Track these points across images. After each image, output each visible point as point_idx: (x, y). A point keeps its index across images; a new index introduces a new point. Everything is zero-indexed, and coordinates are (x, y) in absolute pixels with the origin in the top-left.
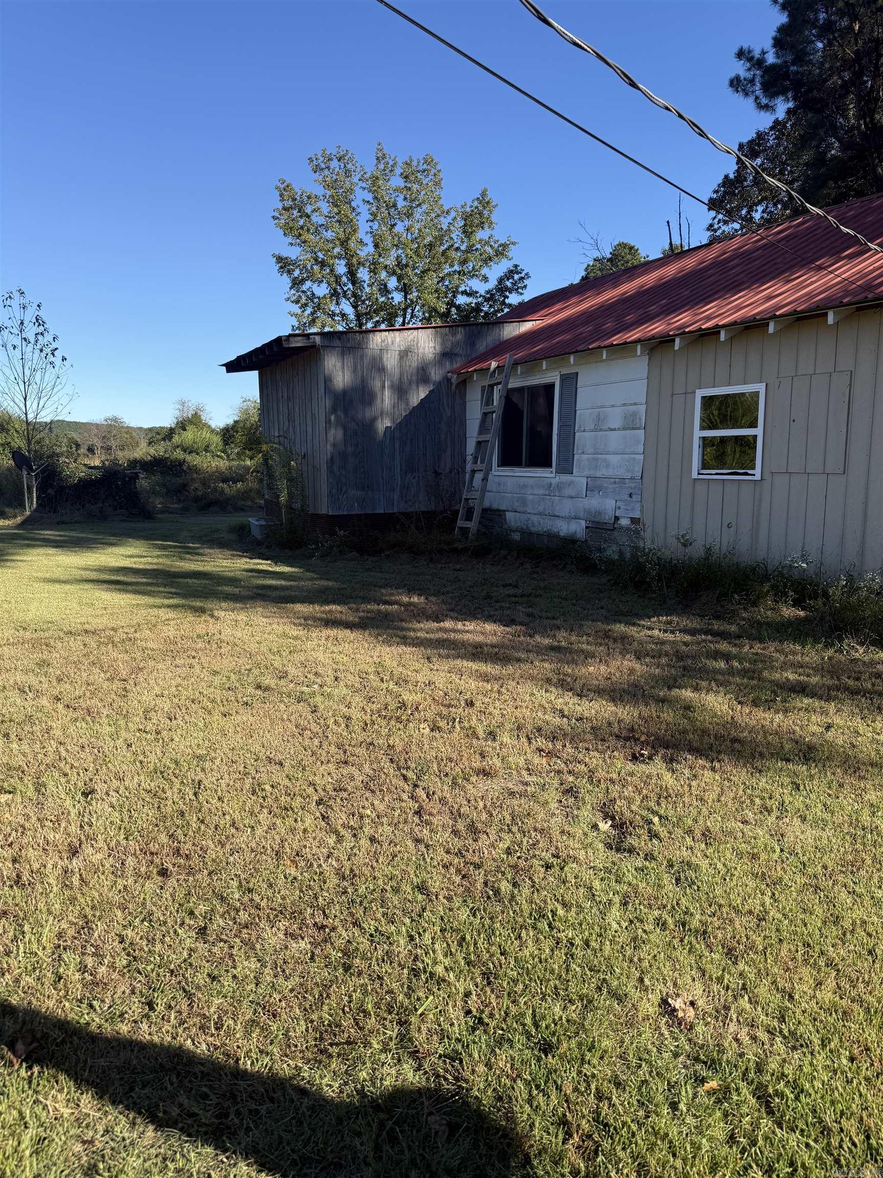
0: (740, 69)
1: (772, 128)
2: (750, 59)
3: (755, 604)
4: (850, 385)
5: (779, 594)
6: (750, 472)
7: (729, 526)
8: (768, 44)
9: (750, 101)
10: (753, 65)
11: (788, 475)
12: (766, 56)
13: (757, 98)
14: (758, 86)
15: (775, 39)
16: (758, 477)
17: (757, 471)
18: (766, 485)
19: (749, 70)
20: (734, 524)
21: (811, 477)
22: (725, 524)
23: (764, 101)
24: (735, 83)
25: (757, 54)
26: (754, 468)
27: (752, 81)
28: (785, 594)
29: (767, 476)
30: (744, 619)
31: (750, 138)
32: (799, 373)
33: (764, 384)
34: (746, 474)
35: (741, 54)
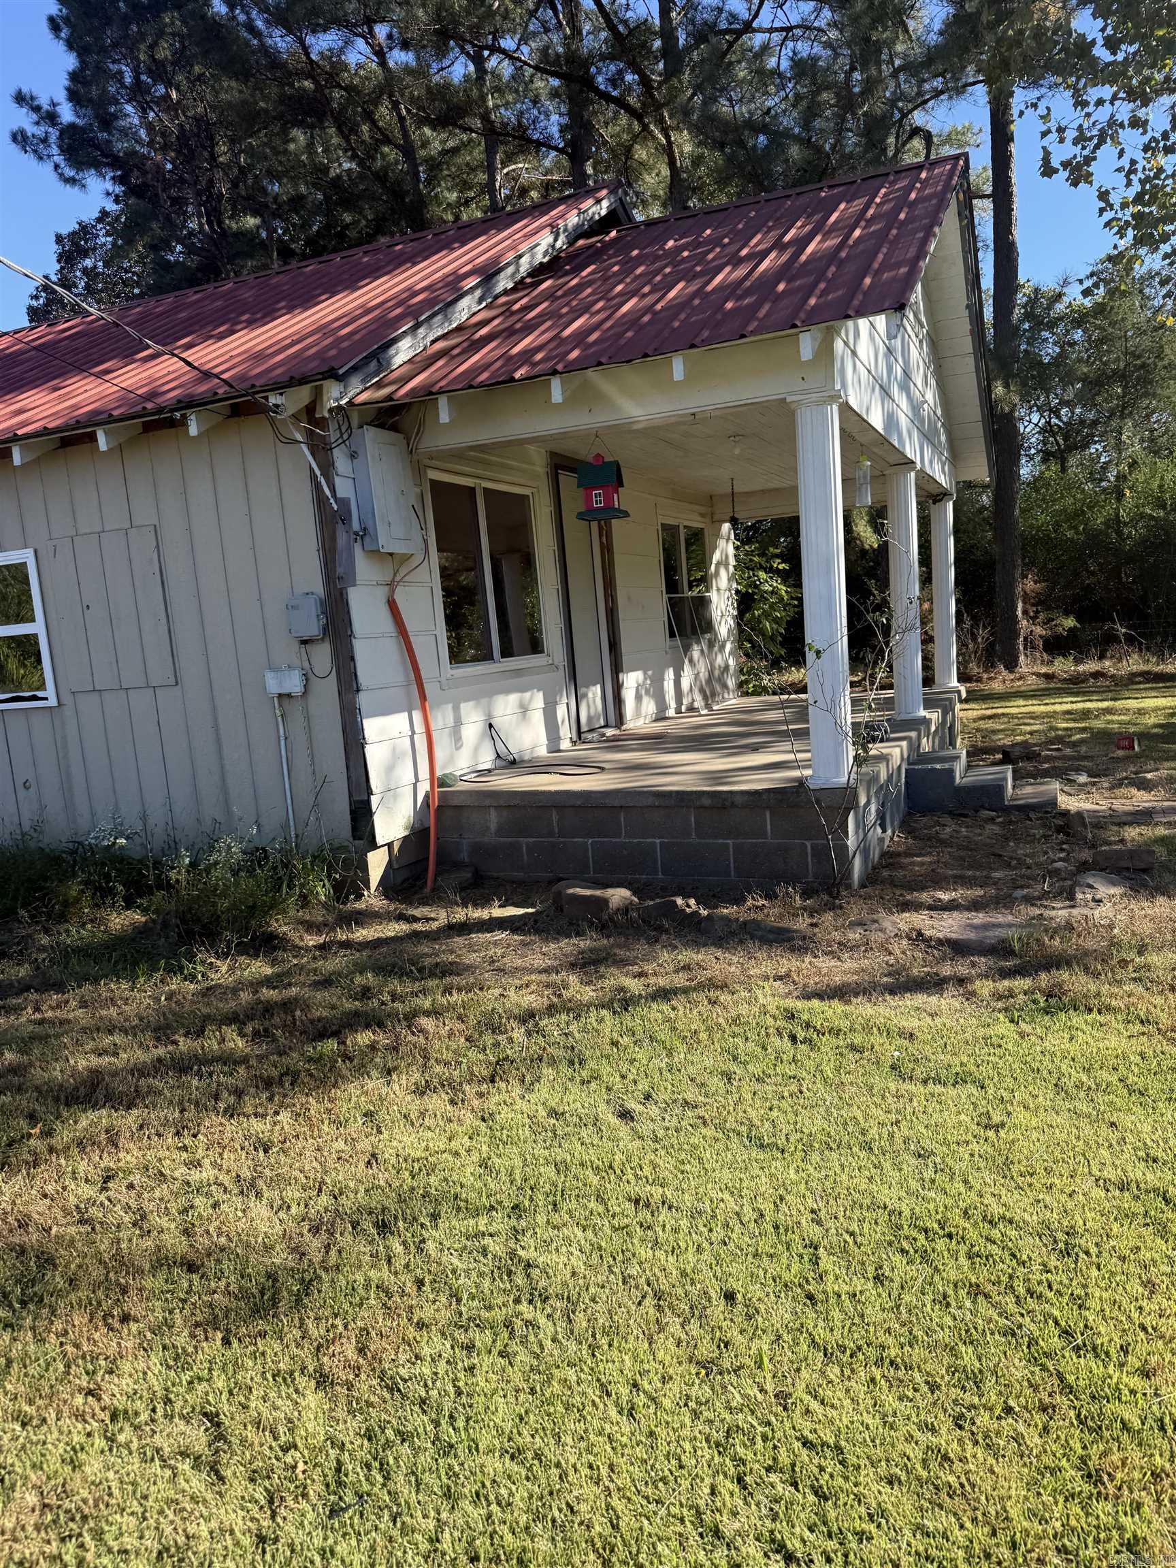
0: (24, 120)
1: (99, 220)
2: (37, 109)
3: (63, 918)
4: (158, 546)
5: (102, 895)
6: (40, 694)
7: (26, 785)
8: (61, 96)
9: (48, 167)
10: (42, 118)
11: (95, 696)
12: (57, 108)
13: (57, 167)
14: (55, 150)
15: (68, 89)
16: (53, 702)
17: (50, 692)
18: (68, 711)
19: (37, 123)
20: (32, 781)
21: (130, 692)
22: (19, 783)
23: (70, 172)
24: (19, 138)
25: (44, 103)
26: (42, 686)
27: (45, 140)
28: (111, 892)
29: (67, 699)
30: (43, 949)
31: (71, 230)
32: (82, 531)
33: (31, 551)
34: (35, 698)
35: (20, 98)
